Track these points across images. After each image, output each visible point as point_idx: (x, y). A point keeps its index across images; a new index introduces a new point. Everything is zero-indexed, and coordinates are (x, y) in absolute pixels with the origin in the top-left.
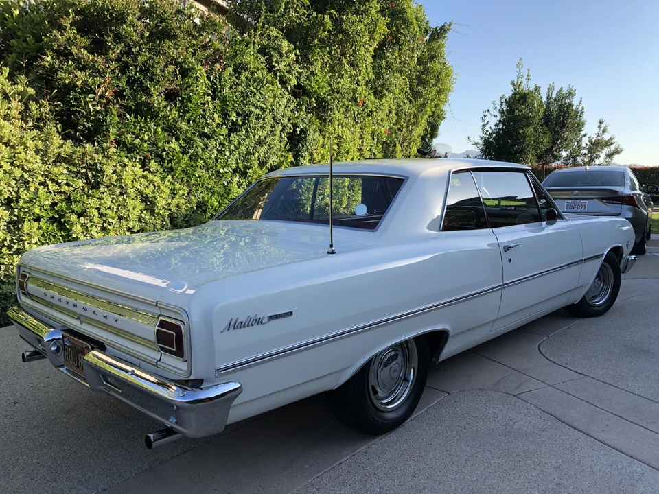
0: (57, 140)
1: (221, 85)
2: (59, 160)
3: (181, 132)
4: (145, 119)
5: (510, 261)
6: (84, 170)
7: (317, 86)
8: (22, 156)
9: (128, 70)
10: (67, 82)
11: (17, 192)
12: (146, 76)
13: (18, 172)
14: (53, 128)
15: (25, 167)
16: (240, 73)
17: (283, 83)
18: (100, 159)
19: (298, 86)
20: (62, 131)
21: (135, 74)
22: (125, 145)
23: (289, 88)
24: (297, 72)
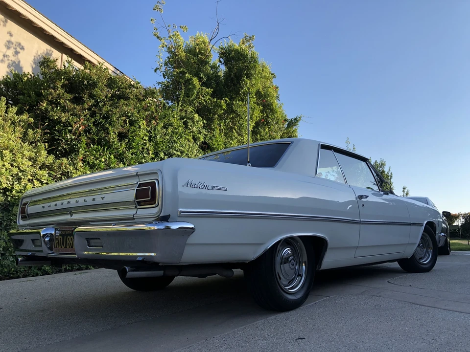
0: (44, 153)
1: (155, 134)
2: (43, 167)
3: (126, 160)
4: (104, 149)
5: (363, 206)
6: (60, 176)
7: (216, 144)
8: (20, 160)
9: (95, 116)
10: (55, 118)
11: (13, 184)
12: (106, 122)
13: (15, 171)
14: (42, 146)
15: (21, 168)
16: (167, 128)
17: (195, 139)
18: (71, 169)
19: (204, 143)
20: (48, 148)
21: (100, 120)
22: (88, 163)
23: (199, 143)
24: (204, 134)
